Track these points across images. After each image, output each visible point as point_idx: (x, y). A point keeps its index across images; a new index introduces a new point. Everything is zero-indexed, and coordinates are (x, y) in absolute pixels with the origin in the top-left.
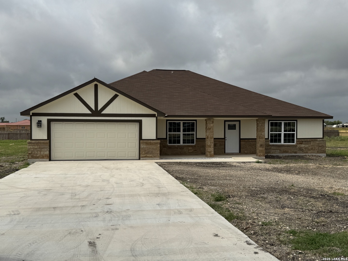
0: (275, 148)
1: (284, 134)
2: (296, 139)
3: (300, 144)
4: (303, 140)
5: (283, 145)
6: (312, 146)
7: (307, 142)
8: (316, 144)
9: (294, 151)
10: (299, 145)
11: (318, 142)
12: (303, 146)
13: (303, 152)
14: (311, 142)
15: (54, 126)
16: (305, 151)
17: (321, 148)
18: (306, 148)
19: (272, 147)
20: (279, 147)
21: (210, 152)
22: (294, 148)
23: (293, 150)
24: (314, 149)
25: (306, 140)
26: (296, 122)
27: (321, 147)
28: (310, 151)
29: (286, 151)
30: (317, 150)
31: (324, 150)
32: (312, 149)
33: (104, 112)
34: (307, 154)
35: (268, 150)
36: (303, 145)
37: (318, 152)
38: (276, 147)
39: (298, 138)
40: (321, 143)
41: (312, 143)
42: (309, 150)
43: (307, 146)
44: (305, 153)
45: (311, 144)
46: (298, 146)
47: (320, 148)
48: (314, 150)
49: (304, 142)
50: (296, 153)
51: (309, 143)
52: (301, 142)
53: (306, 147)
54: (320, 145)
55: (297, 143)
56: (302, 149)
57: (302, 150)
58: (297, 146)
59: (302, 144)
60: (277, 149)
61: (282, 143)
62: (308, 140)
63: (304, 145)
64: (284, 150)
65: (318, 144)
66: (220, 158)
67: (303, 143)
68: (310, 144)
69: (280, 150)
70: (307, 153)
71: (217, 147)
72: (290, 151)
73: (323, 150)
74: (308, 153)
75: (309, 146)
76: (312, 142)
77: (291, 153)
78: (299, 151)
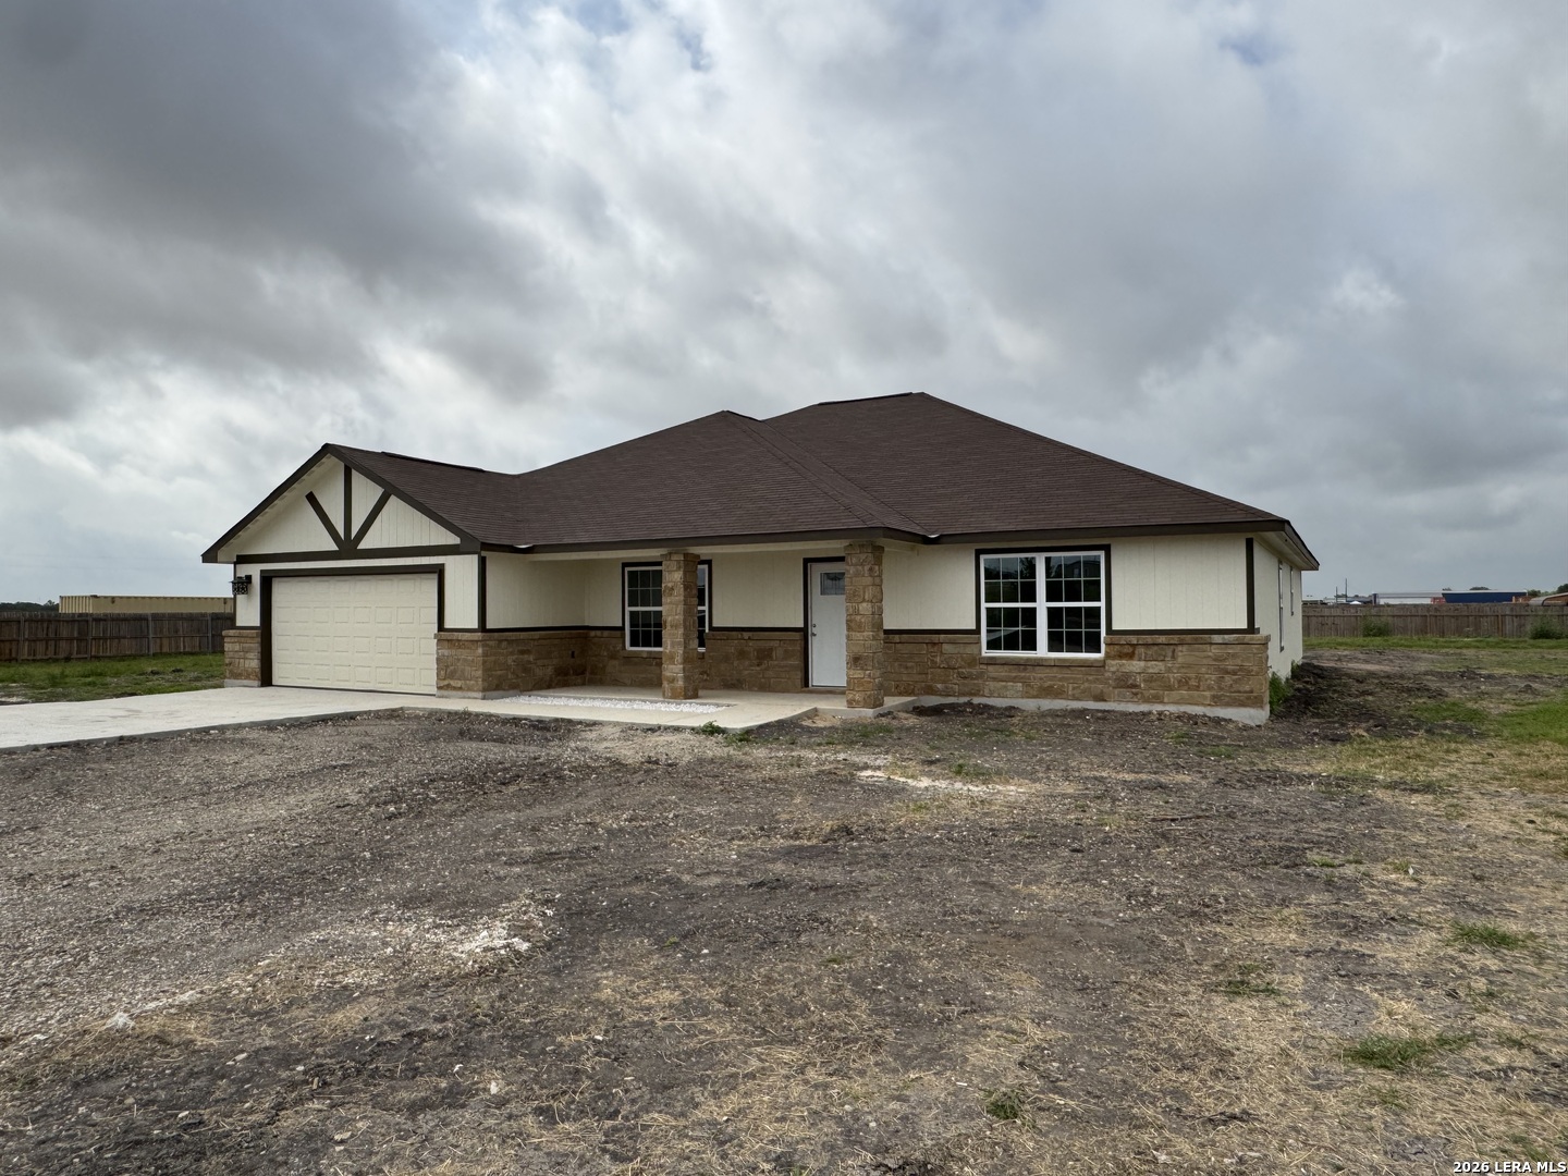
0: (1003, 672)
1: (1050, 611)
2: (1107, 634)
3: (1121, 656)
4: (1134, 639)
5: (1042, 659)
6: (1183, 670)
7: (1156, 648)
8: (1205, 661)
9: (1090, 688)
10: (1114, 662)
11: (1215, 650)
12: (1135, 666)
13: (1136, 694)
14: (1180, 648)
15: (280, 591)
16: (1146, 694)
17: (1235, 681)
18: (1150, 679)
19: (990, 668)
20: (1019, 671)
21: (672, 680)
22: (1090, 678)
23: (1086, 685)
24: (1193, 683)
25: (1150, 641)
26: (1102, 554)
27: (1235, 673)
28: (1175, 694)
29: (1052, 687)
30: (1209, 688)
31: (1252, 692)
32: (1187, 682)
33: (363, 545)
34: (1156, 708)
35: (972, 679)
36: (1135, 662)
37: (1217, 701)
38: (1006, 667)
39: (1115, 627)
40: (1234, 656)
41: (1183, 655)
42: (1170, 688)
43: (1156, 667)
44: (1147, 701)
45: (1180, 660)
46: (1112, 669)
47: (1228, 678)
48: (1198, 687)
49: (1141, 650)
50: (1100, 698)
51: (1170, 654)
52: (1128, 650)
53: (1151, 671)
54: (1230, 665)
55: (1108, 656)
56: (1130, 682)
57: (1128, 687)
58: (1104, 666)
59: (1131, 656)
60: (1014, 680)
61: (1042, 650)
62: (1162, 639)
63: (1142, 664)
64: (1046, 684)
65: (1215, 660)
66: (625, 700)
67: (1136, 656)
68: (1173, 657)
69: (1026, 684)
70: (1158, 699)
71: (776, 663)
72: (1074, 689)
73: (1247, 688)
74: (1162, 702)
75: (1169, 670)
76: (1185, 648)
77: (1078, 699)
78: (1116, 691)
